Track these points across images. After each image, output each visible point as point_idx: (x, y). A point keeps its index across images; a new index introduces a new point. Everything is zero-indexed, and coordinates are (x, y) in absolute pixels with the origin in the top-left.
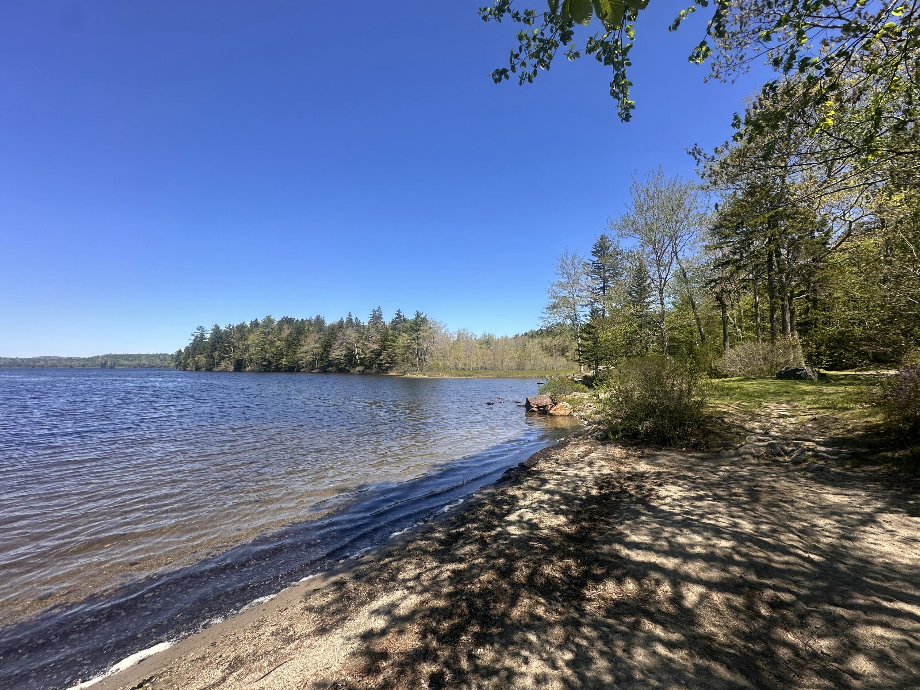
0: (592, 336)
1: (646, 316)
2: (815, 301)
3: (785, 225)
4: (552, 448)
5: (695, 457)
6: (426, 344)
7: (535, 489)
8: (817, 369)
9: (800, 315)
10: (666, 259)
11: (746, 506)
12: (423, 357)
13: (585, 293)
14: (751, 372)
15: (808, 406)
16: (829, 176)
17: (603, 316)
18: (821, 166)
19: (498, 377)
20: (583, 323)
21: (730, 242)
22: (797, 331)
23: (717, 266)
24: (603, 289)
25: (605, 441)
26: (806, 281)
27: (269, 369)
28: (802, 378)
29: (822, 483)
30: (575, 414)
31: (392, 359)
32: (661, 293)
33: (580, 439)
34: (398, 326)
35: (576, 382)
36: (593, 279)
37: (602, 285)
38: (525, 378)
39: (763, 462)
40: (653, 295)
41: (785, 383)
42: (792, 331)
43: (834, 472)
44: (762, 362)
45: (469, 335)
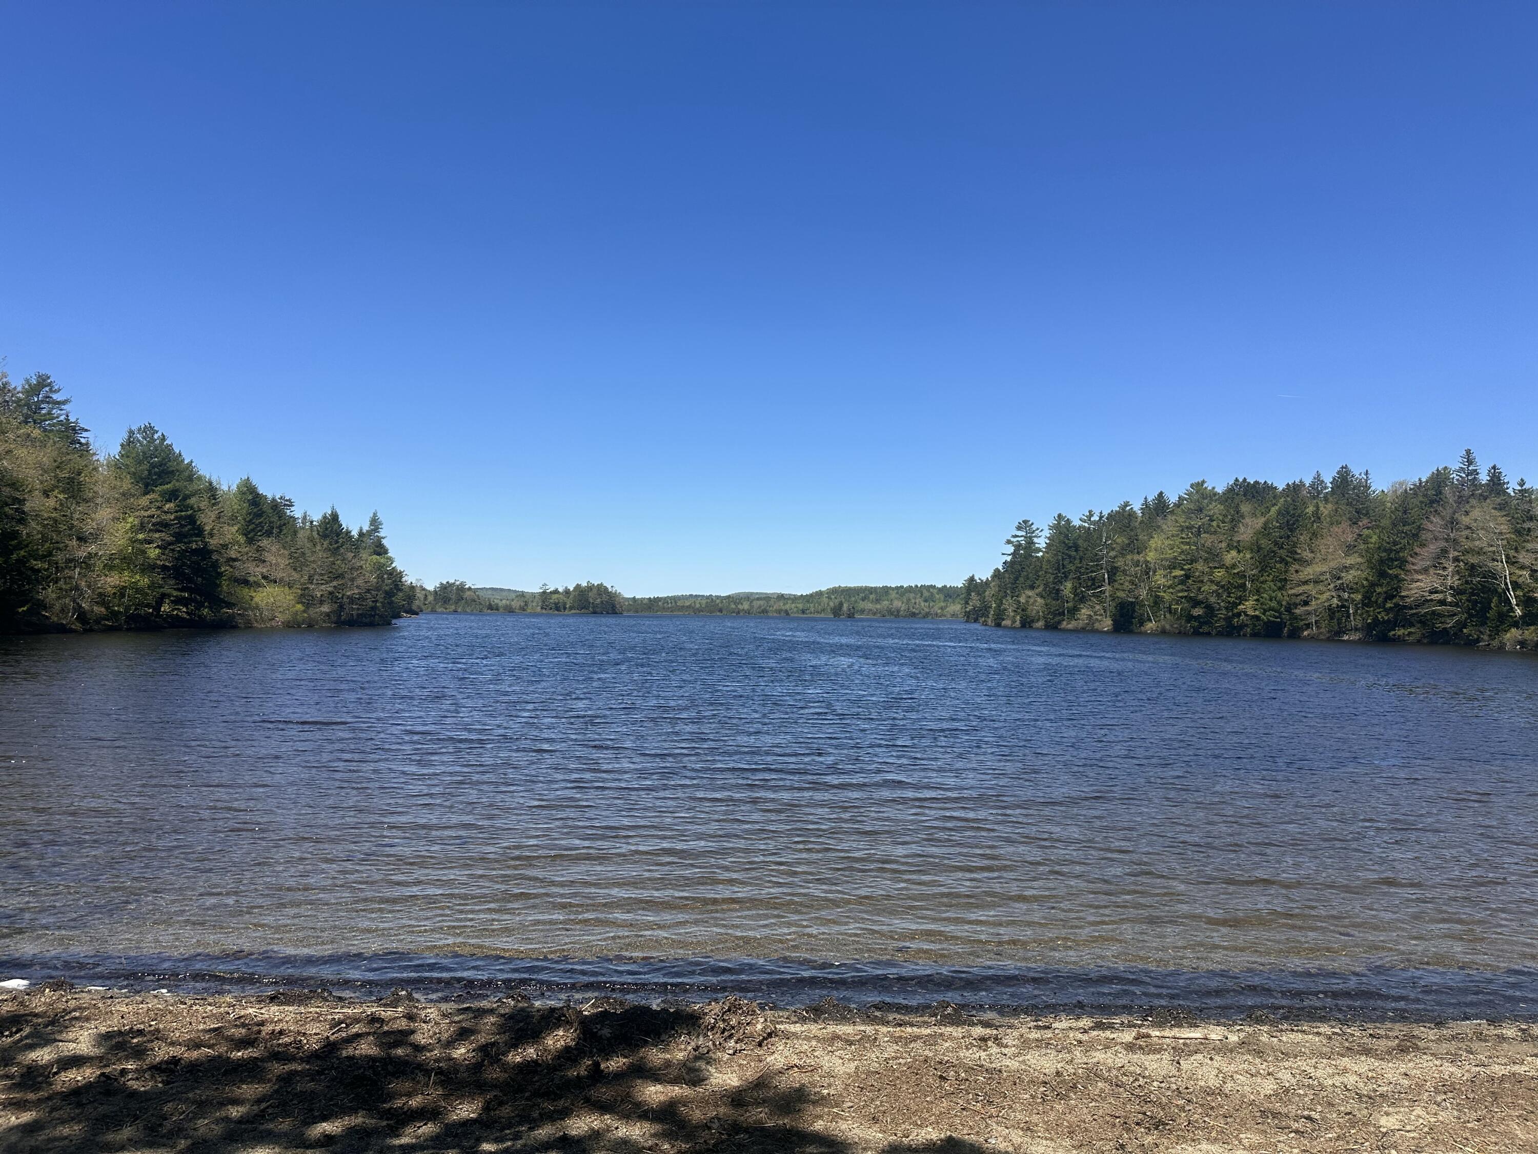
27: (1205, 629)
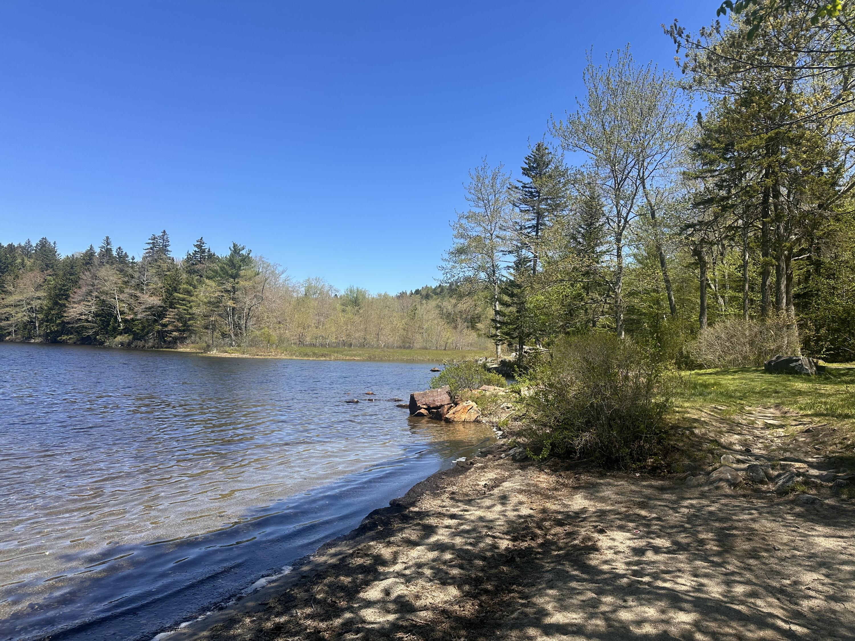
0: (515, 299)
1: (595, 273)
2: (818, 264)
3: (786, 152)
4: (445, 474)
5: (651, 486)
6: (248, 301)
7: (412, 544)
8: (815, 360)
9: (799, 283)
10: (628, 188)
11: (716, 559)
12: (243, 322)
13: (508, 234)
14: (733, 362)
15: (802, 412)
16: (845, 89)
17: (534, 269)
18: (835, 72)
19: (370, 359)
20: (504, 279)
21: (716, 170)
22: (794, 305)
23: (696, 205)
24: (536, 228)
25: (526, 463)
26: (809, 235)
28: (797, 373)
29: (812, 521)
30: (484, 420)
31: (185, 324)
32: (618, 240)
33: (489, 460)
34: (198, 267)
35: (489, 370)
36: (521, 211)
37: (534, 222)
38: (412, 361)
39: (740, 492)
40: (607, 242)
41: (775, 379)
42: (787, 304)
43: (828, 505)
44: (748, 348)
45: (326, 289)
